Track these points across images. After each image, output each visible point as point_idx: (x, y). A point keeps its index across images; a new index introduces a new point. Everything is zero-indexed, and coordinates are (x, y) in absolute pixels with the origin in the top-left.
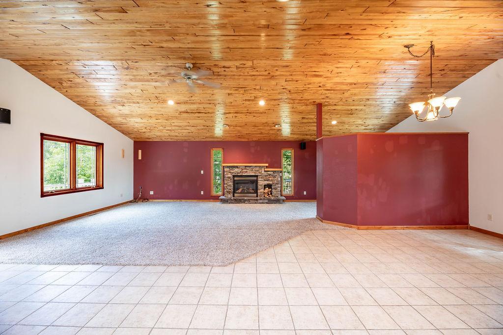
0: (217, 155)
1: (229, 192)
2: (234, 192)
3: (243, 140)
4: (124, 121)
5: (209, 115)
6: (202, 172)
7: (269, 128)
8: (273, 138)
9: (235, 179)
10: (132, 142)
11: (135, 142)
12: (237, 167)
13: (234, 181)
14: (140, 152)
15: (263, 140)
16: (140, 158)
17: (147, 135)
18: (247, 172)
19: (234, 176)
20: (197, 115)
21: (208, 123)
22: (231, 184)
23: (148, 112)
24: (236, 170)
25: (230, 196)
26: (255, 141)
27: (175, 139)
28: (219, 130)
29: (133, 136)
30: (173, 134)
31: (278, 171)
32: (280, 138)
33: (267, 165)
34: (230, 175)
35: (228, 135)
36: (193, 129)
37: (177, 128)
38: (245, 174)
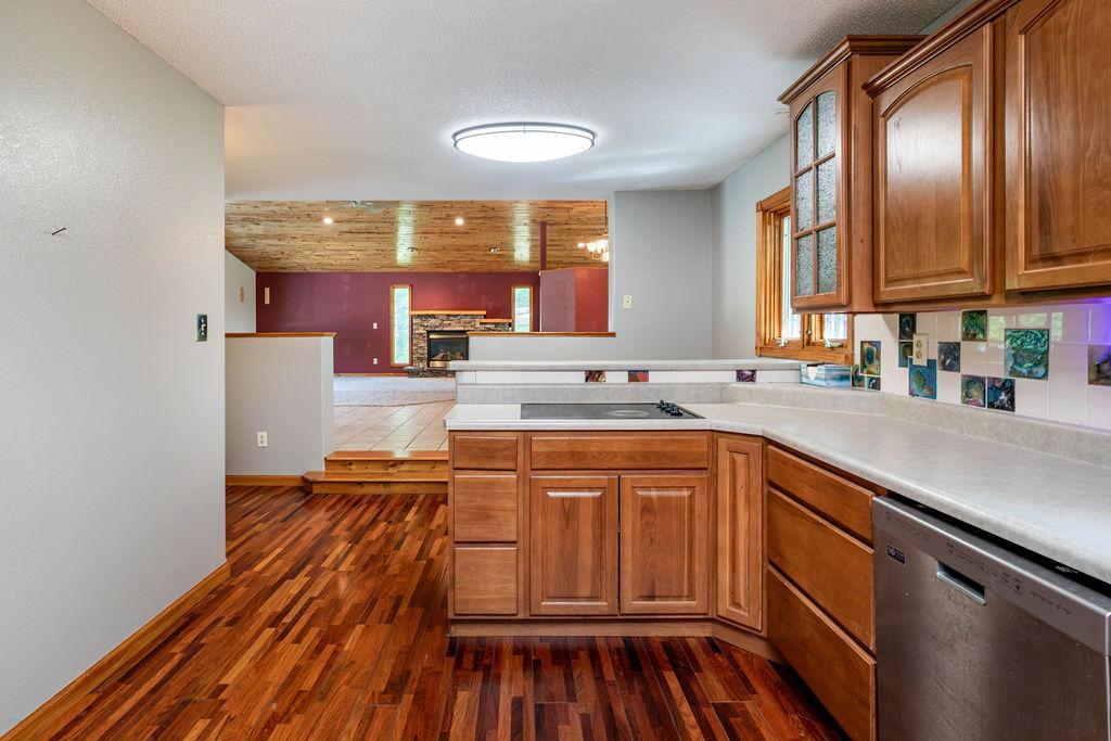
0: (401, 297)
1: (421, 360)
2: (429, 359)
3: (446, 270)
4: (251, 243)
5: (385, 236)
6: (375, 326)
7: (481, 253)
8: (494, 267)
9: (432, 336)
10: (253, 274)
11: (258, 275)
12: (434, 316)
13: (429, 340)
14: (267, 290)
15: (478, 270)
16: (267, 302)
17: (281, 263)
18: (449, 325)
19: (429, 332)
20: (365, 235)
21: (383, 247)
22: (425, 345)
23: (291, 232)
24: (432, 321)
25: (423, 365)
26: (467, 273)
27: (327, 269)
28: (404, 255)
29: (256, 264)
30: (325, 261)
31: (503, 324)
32: (507, 268)
33: (484, 313)
34: (422, 331)
35: (417, 263)
36: (359, 254)
37: (333, 252)
38: (448, 329)
